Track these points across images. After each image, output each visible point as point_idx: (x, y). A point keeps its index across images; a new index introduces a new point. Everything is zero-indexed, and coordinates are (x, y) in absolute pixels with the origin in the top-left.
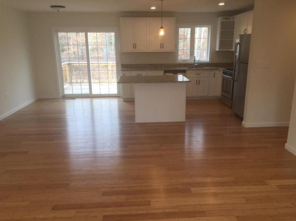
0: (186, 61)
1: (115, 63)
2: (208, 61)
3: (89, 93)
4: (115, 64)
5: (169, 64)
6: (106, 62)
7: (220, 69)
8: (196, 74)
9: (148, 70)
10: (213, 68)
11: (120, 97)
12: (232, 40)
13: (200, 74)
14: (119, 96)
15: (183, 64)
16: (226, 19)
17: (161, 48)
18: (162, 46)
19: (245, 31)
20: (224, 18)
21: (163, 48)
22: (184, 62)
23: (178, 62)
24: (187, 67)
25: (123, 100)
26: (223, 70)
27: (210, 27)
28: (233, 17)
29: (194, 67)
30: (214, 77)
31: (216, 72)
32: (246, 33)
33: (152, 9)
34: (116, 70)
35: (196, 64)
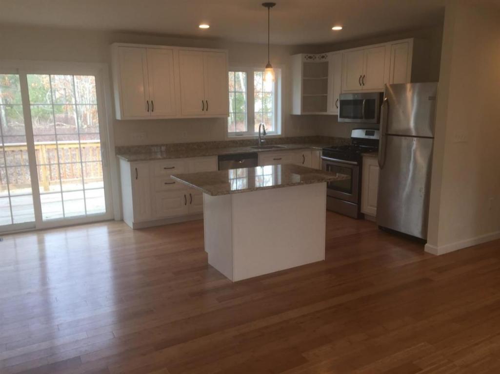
0: (241, 135)
1: (98, 143)
2: (279, 133)
3: (33, 220)
4: (99, 145)
5: (215, 142)
6: (78, 142)
7: (314, 148)
8: (274, 159)
9: (187, 157)
10: (299, 146)
12: (325, 95)
13: (281, 159)
14: (109, 218)
15: (239, 141)
16: (310, 57)
17: (203, 110)
18: (205, 106)
19: (362, 80)
20: (307, 55)
21: (207, 110)
22: (240, 138)
23: (229, 137)
24: (247, 145)
25: (133, 227)
26: (323, 149)
27: (280, 70)
28: (323, 54)
29: (260, 146)
30: (303, 163)
31: (307, 153)
32: (364, 82)
33: (201, 28)
34: (102, 161)
35: (262, 141)
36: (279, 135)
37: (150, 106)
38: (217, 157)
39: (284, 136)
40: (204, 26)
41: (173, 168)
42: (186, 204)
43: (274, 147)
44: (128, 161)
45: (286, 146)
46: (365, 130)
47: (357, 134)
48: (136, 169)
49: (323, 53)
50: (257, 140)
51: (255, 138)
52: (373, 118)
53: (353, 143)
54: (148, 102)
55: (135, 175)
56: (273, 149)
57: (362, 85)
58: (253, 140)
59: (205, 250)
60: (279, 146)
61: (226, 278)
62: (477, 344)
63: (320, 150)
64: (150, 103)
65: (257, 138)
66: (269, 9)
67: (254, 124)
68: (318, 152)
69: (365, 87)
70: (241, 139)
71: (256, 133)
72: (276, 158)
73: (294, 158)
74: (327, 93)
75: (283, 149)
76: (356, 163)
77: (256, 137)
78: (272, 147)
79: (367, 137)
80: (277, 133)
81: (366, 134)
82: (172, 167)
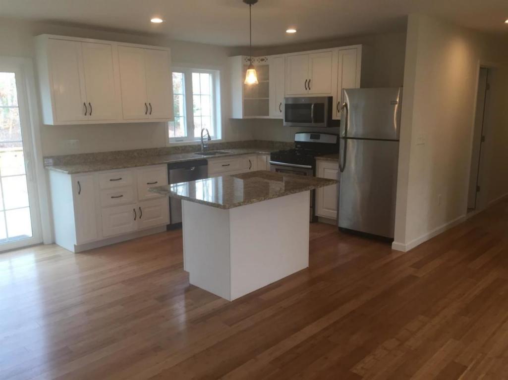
0: (182, 141)
2: (219, 137)
5: (156, 149)
7: (260, 152)
8: (223, 166)
9: (136, 166)
10: (242, 151)
11: (42, 244)
12: (266, 98)
13: (229, 165)
14: (37, 242)
15: (181, 147)
16: (262, 60)
17: (146, 113)
18: (148, 109)
19: (308, 84)
20: (247, 58)
21: (150, 114)
22: (180, 144)
23: (170, 143)
24: (188, 152)
25: (75, 251)
26: (271, 154)
27: (218, 73)
28: (263, 57)
29: (203, 152)
30: (250, 168)
31: (253, 158)
32: (310, 87)
33: (152, 23)
34: (26, 174)
35: (205, 146)
36: (220, 140)
37: (88, 109)
38: (166, 165)
39: (224, 141)
40: (156, 20)
41: (121, 179)
42: (135, 219)
43: (217, 152)
44: (69, 173)
45: (230, 151)
46: (309, 134)
47: (302, 138)
48: (78, 182)
49: (263, 55)
50: (199, 145)
51: (196, 144)
52: (323, 121)
53: (296, 147)
54: (85, 104)
55: (78, 189)
56: (217, 155)
57: (308, 89)
58: (195, 146)
59: (185, 270)
60: (223, 151)
61: (219, 298)
62: (494, 334)
63: (268, 154)
64: (87, 105)
65: (200, 144)
66: (250, 6)
67: (194, 129)
68: (264, 157)
69: (310, 92)
70: (183, 145)
71: (198, 138)
72: (224, 164)
73: (241, 164)
74: (268, 97)
75: (229, 154)
76: (310, 167)
77: (198, 142)
78: (215, 153)
79: (312, 141)
80: (216, 138)
81: (311, 138)
82: (119, 178)
